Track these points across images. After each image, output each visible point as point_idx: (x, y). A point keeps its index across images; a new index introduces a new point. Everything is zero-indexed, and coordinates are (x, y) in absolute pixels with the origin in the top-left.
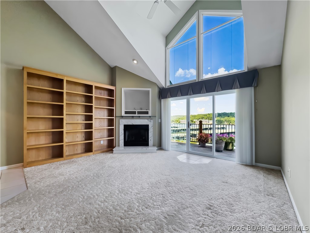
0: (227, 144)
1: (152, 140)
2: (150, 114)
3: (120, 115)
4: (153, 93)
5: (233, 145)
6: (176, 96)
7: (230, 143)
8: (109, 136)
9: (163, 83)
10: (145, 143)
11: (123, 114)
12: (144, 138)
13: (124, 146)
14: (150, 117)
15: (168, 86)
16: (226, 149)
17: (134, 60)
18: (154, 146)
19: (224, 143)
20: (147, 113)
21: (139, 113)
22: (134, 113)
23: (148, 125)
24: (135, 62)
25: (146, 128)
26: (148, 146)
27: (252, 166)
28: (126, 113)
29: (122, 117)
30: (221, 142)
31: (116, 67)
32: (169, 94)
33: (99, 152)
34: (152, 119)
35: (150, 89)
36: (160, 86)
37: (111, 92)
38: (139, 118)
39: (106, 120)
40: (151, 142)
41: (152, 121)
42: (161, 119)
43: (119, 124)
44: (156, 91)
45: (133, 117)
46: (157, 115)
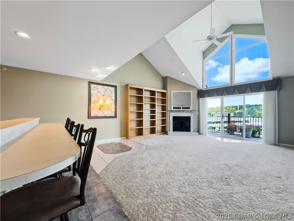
0: (254, 133)
1: (193, 127)
2: (191, 109)
3: (170, 110)
4: (194, 94)
5: (259, 134)
6: (213, 96)
7: (256, 132)
8: (162, 124)
9: (201, 86)
10: (188, 129)
11: (172, 109)
12: (186, 126)
13: (173, 131)
14: (191, 111)
15: (205, 89)
16: (253, 136)
17: (182, 73)
18: (194, 131)
19: (252, 131)
20: (189, 108)
21: (183, 108)
22: (180, 108)
23: (190, 117)
24: (183, 74)
25: (188, 119)
26: (190, 131)
27: (275, 145)
28: (174, 108)
29: (172, 111)
30: (249, 130)
31: (167, 77)
32: (206, 95)
33: (158, 134)
34: (193, 113)
35: (191, 91)
36: (199, 88)
37: (164, 94)
38: (183, 112)
39: (160, 113)
40: (192, 128)
41: (193, 114)
42: (199, 112)
43: (170, 116)
44: (196, 92)
45: (179, 111)
46: (197, 109)
